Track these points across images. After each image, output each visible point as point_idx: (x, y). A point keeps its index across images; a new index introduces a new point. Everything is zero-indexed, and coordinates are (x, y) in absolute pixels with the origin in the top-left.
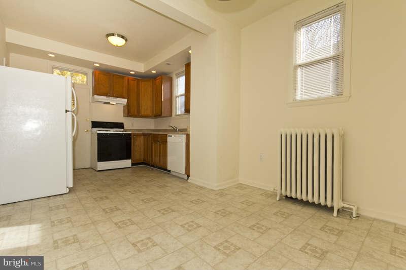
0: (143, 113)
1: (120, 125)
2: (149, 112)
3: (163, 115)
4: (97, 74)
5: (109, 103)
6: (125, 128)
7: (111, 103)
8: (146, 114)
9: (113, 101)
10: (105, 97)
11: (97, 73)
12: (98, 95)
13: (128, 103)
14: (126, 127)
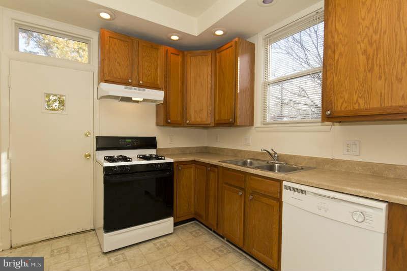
0: (193, 117)
1: (150, 142)
2: (205, 116)
3: (238, 121)
4: (106, 38)
5: (129, 100)
6: (159, 146)
7: (134, 99)
8: (198, 120)
9: (138, 94)
10: (122, 87)
11: (107, 35)
12: (107, 81)
13: (165, 97)
14: (160, 144)
